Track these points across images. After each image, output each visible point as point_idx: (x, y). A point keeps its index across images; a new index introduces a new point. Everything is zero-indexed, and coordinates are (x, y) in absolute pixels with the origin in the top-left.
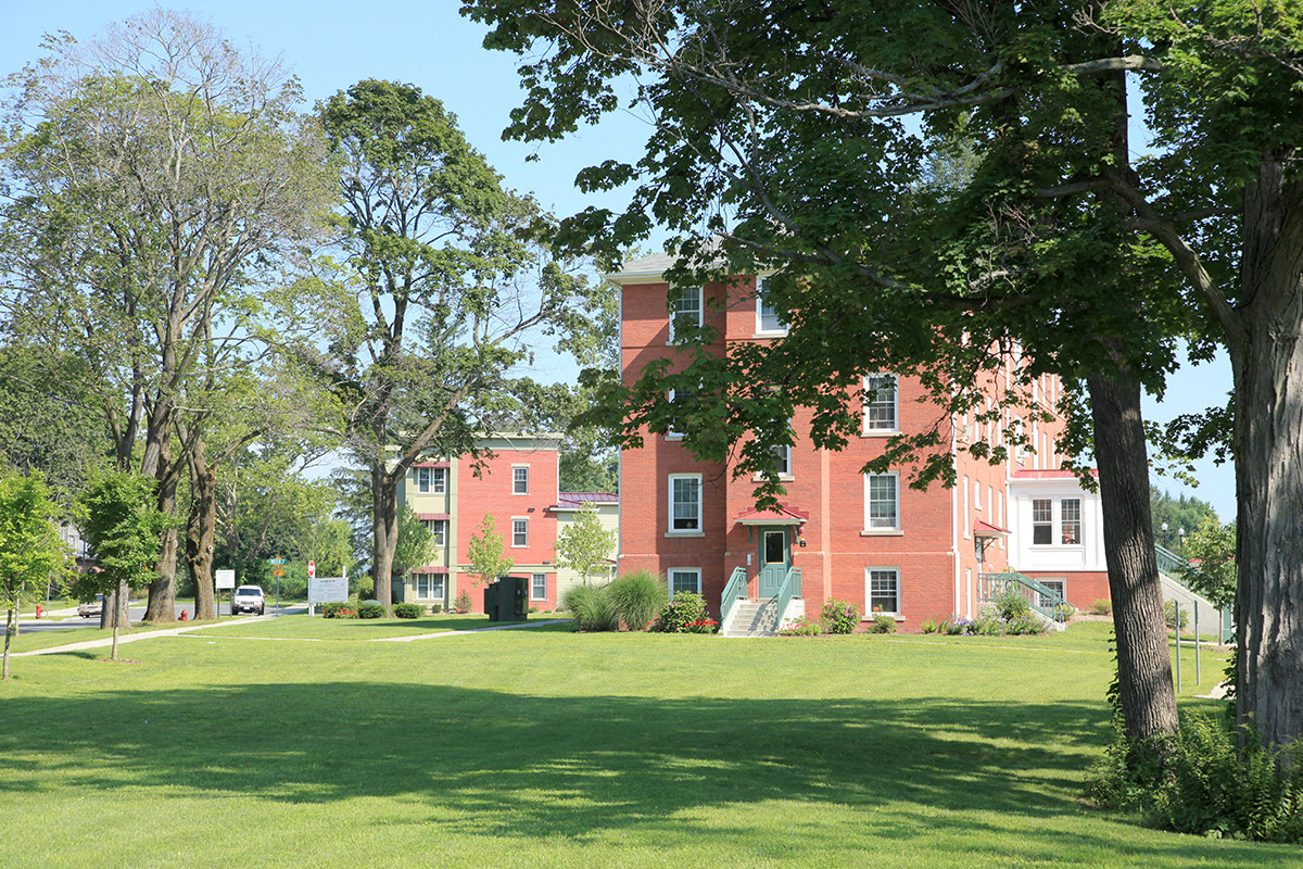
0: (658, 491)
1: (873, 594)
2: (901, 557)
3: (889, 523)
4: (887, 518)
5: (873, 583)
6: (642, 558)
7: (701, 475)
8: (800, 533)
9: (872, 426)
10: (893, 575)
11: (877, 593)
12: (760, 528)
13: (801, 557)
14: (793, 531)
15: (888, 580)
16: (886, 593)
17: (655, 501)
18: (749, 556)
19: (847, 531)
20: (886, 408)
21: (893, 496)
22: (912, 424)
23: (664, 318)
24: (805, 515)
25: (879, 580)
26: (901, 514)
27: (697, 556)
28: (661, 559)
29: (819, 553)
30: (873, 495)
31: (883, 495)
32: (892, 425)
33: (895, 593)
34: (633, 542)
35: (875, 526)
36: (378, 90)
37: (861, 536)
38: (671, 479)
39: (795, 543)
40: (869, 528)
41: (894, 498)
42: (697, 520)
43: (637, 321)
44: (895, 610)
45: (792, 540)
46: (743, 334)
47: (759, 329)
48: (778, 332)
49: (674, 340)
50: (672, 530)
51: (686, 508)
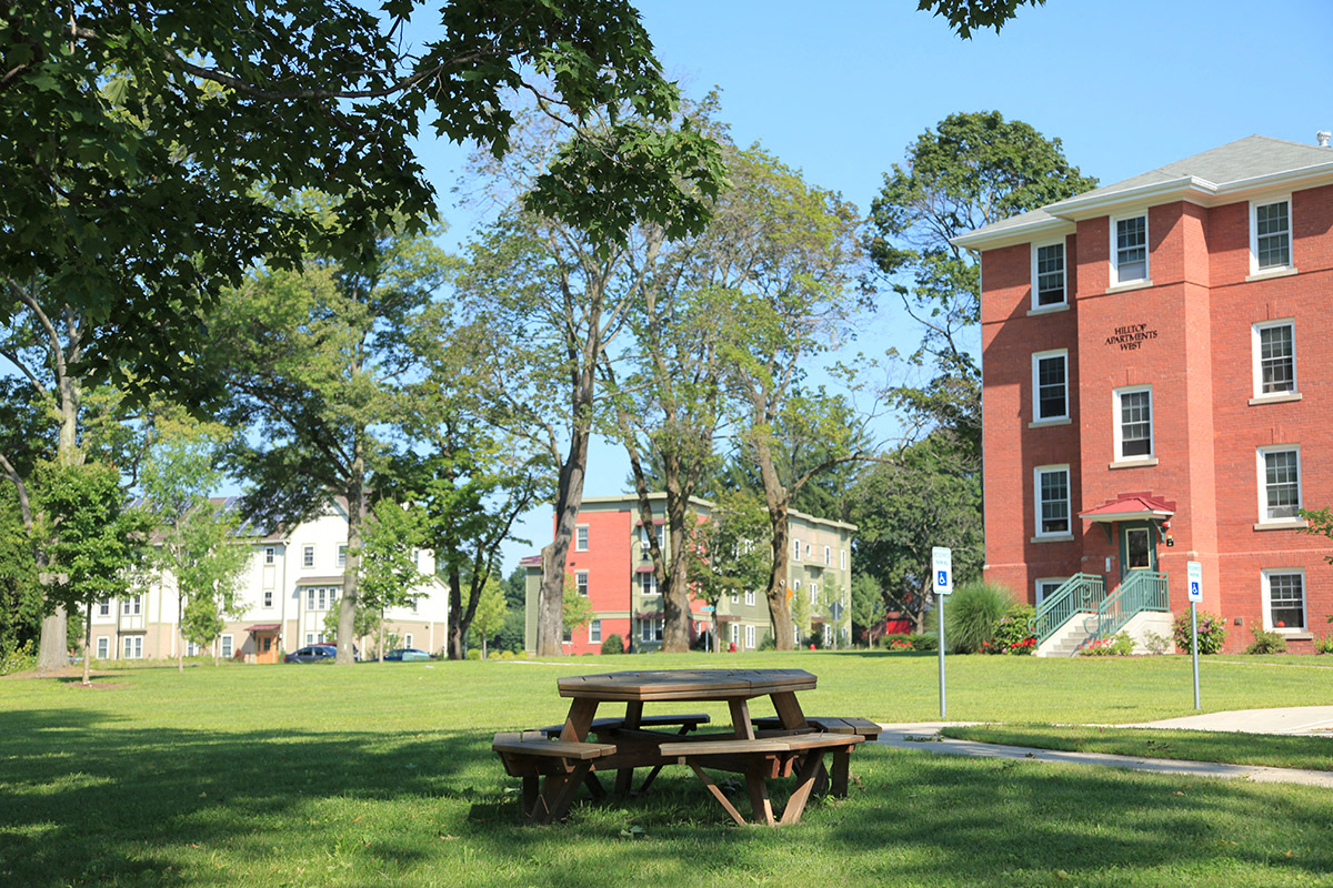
0: (1024, 489)
1: (1273, 604)
2: (1305, 556)
3: (1290, 512)
4: (1289, 506)
5: (1272, 590)
6: (1007, 568)
7: (1068, 465)
8: (1165, 529)
9: (1266, 390)
10: (1297, 579)
11: (1279, 604)
12: (1122, 525)
13: (1168, 559)
14: (1157, 526)
15: (1292, 586)
16: (1290, 603)
17: (1021, 501)
18: (1108, 560)
19: (1236, 526)
20: (1283, 365)
21: (1294, 477)
22: (1313, 382)
23: (1025, 284)
24: (1171, 506)
25: (1281, 587)
26: (1304, 498)
27: (1066, 563)
28: (1028, 567)
29: (1189, 553)
30: (1270, 478)
31: (1282, 478)
32: (1290, 386)
33: (1300, 603)
34: (998, 549)
35: (1274, 516)
36: (962, 122)
37: (1254, 531)
38: (1038, 473)
39: (1161, 542)
40: (1265, 519)
41: (1296, 480)
42: (1066, 521)
43: (997, 291)
44: (1301, 625)
45: (1157, 538)
46: (1095, 290)
47: (1115, 282)
48: (1138, 283)
49: (1036, 307)
50: (1040, 534)
51: (1056, 506)
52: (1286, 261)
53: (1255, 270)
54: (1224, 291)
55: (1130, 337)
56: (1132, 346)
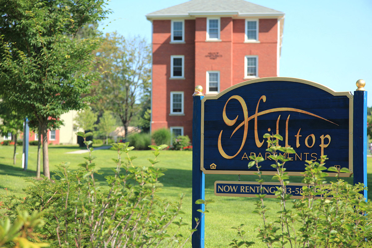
0: (167, 98)
6: (160, 123)
7: (183, 92)
9: (248, 75)
17: (166, 102)
20: (253, 68)
22: (263, 74)
23: (167, 33)
27: (182, 122)
28: (168, 123)
32: (255, 75)
34: (157, 117)
38: (172, 94)
46: (201, 40)
47: (208, 38)
48: (215, 39)
49: (173, 41)
50: (172, 113)
51: (177, 104)
52: (255, 39)
53: (247, 40)
54: (237, 45)
55: (213, 56)
56: (214, 59)
